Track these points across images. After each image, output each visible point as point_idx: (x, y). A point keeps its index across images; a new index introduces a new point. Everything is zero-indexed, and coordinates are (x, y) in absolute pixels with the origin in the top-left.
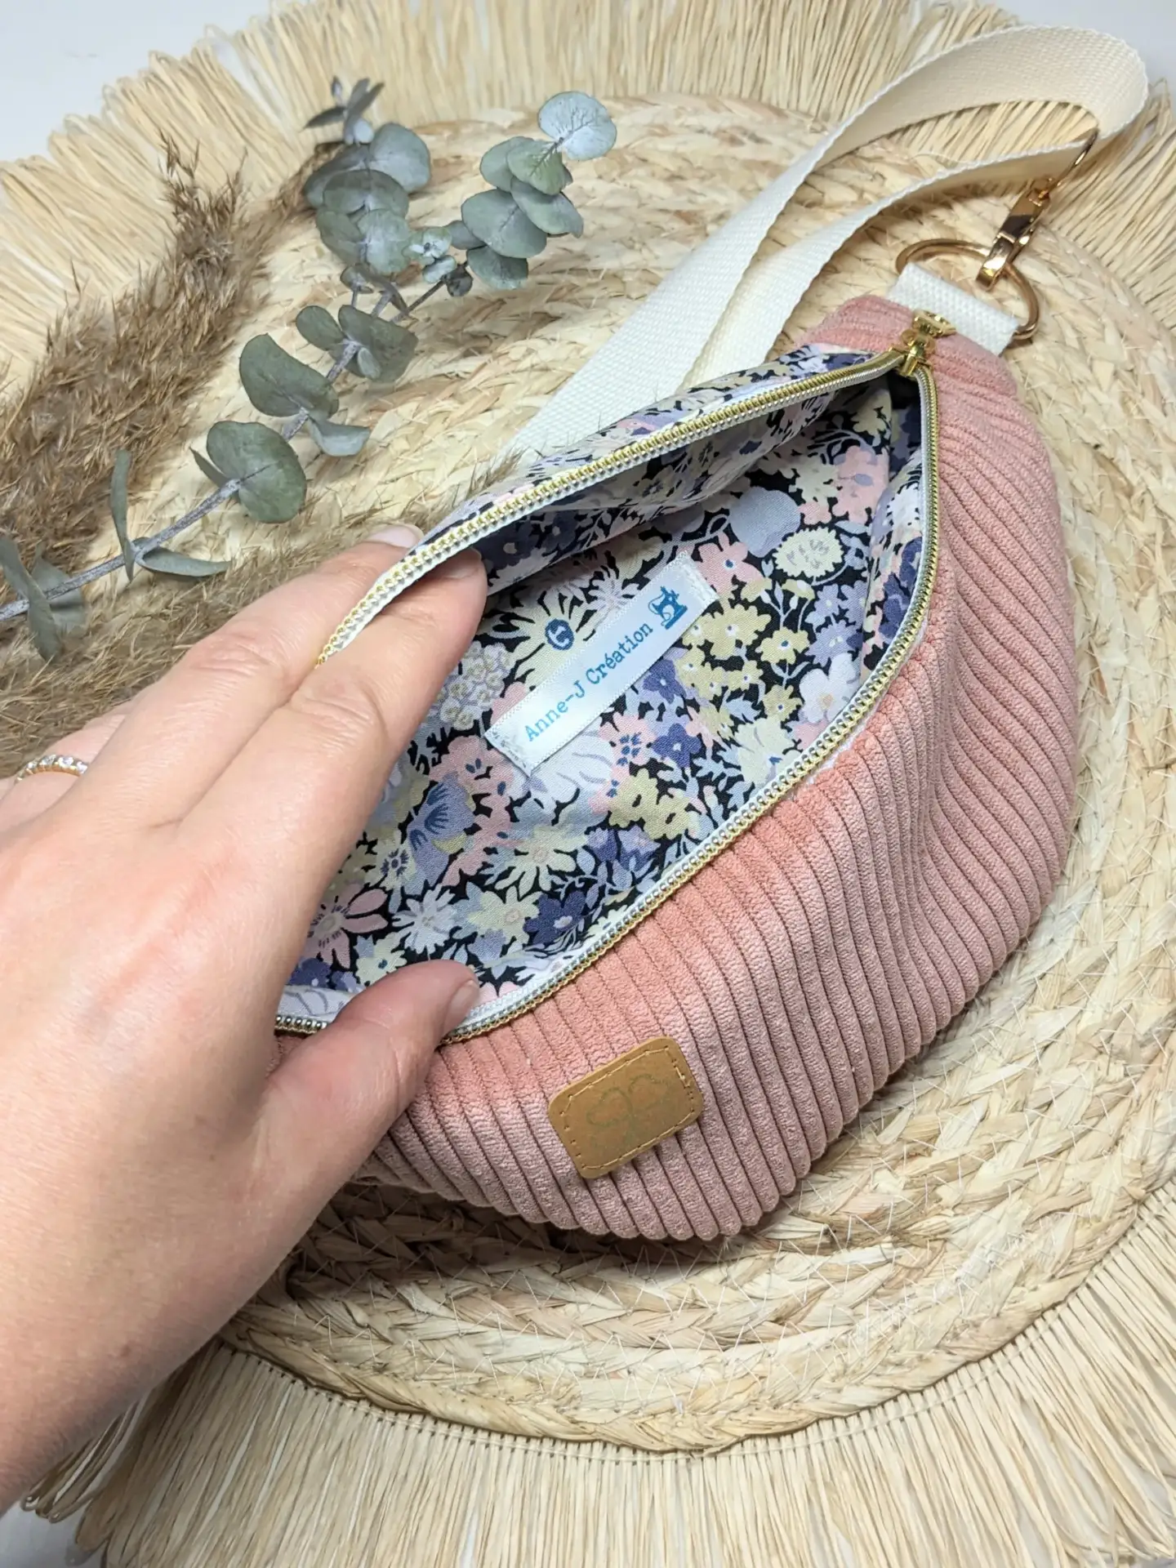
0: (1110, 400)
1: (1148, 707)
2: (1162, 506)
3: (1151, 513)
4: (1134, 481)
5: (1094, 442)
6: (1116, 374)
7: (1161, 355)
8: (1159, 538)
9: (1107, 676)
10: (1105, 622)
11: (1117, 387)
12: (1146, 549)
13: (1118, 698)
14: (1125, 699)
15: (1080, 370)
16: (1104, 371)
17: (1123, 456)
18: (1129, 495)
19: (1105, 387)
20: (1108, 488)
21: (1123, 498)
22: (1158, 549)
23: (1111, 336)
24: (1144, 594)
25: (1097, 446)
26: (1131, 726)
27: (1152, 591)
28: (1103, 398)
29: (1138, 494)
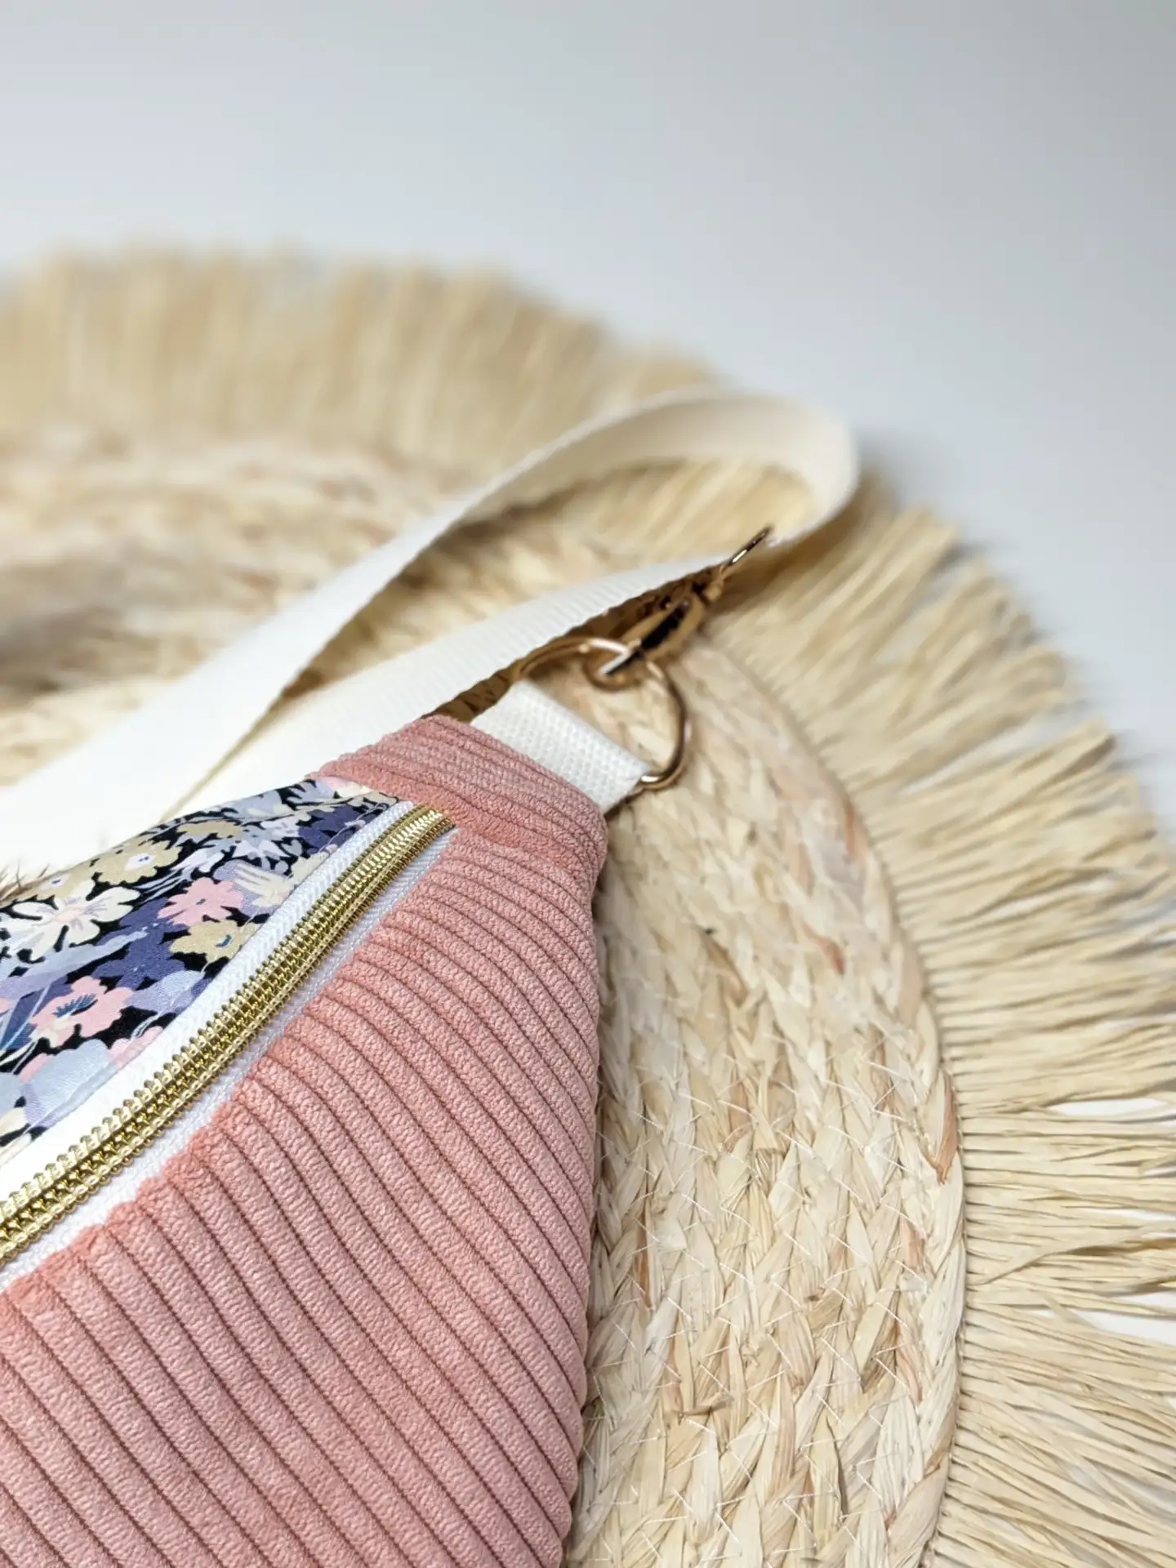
0: (741, 872)
1: (700, 1318)
2: (782, 1024)
3: (765, 1033)
4: (752, 981)
5: (705, 924)
6: (752, 836)
7: (818, 817)
8: (768, 1071)
9: (654, 1263)
10: (668, 1180)
11: (752, 856)
12: (747, 1083)
13: (662, 1298)
14: (671, 1300)
15: (708, 828)
16: (738, 831)
17: (743, 952)
18: (739, 1002)
19: (736, 851)
20: (712, 989)
21: (731, 1005)
22: (763, 1084)
23: (758, 785)
24: (729, 1148)
25: (709, 932)
26: (672, 1343)
27: (741, 1146)
28: (734, 869)
29: (749, 1004)
